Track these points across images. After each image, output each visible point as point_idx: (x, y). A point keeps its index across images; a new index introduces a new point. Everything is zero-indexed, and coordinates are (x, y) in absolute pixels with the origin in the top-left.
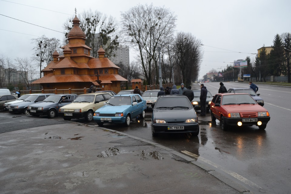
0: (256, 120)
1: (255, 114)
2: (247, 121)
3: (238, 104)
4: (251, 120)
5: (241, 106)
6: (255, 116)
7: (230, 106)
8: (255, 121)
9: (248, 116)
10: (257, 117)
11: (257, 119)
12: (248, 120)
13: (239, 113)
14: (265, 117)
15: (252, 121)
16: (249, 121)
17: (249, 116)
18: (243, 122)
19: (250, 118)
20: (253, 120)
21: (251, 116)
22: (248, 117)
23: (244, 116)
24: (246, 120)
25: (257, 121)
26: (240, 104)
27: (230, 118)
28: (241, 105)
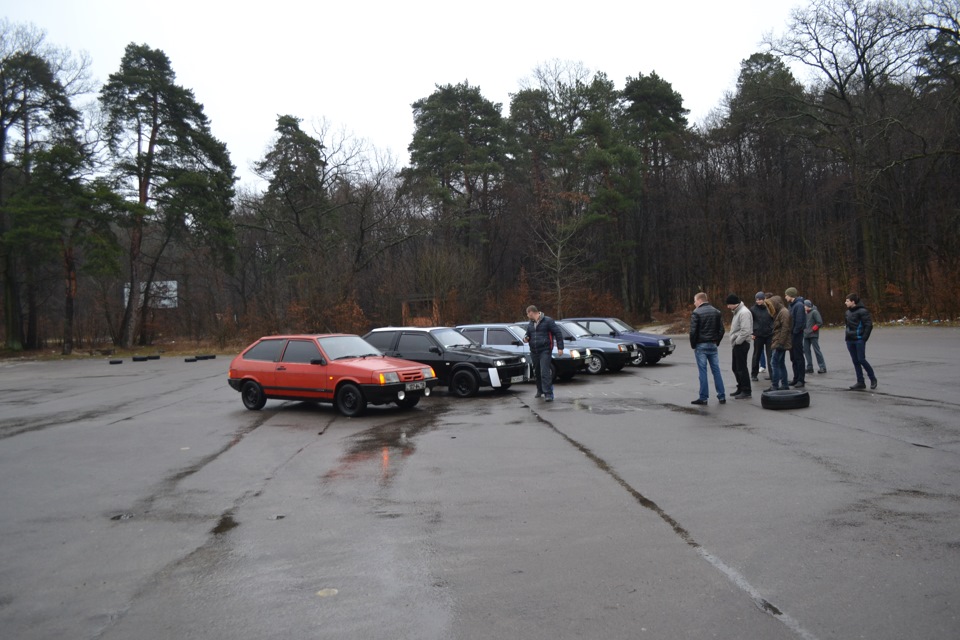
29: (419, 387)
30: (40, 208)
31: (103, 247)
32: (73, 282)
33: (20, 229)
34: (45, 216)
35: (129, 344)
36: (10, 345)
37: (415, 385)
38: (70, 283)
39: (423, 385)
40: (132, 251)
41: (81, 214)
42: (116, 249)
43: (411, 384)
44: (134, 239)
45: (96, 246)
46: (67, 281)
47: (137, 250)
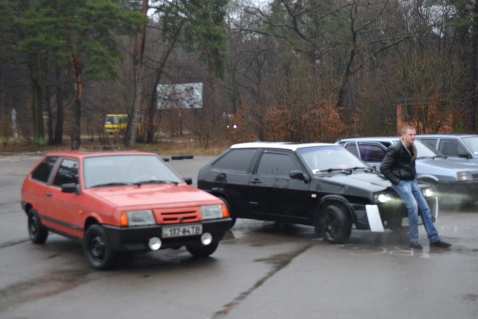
0: (197, 229)
1: (194, 212)
2: (176, 235)
3: (135, 184)
4: (184, 231)
5: (145, 189)
6: (194, 217)
7: (111, 191)
8: (194, 233)
9: (175, 219)
10: (199, 222)
11: (201, 227)
12: (177, 231)
13: (152, 210)
14: (218, 219)
15: (187, 234)
16: (181, 234)
17: (180, 219)
18: (164, 237)
19: (181, 223)
20: (191, 230)
21: (184, 218)
22: (178, 221)
23: (165, 219)
24: (173, 232)
25: (200, 232)
26: (139, 185)
28: (141, 186)
29: (189, 232)
30: (48, 19)
31: (102, 54)
32: (80, 86)
33: (31, 39)
34: (53, 26)
35: (132, 142)
36: (37, 141)
37: (182, 229)
38: (78, 86)
39: (197, 230)
40: (134, 56)
41: (82, 24)
42: (114, 55)
43: (172, 228)
44: (136, 46)
45: (96, 53)
46: (75, 85)
47: (139, 55)
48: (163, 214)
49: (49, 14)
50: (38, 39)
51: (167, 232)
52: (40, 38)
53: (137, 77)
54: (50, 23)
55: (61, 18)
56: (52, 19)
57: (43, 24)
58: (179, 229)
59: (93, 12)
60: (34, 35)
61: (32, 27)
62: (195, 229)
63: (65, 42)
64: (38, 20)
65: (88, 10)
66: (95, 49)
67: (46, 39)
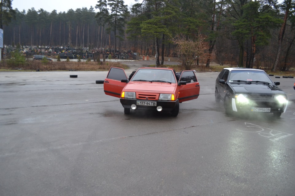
1: (156, 96)
2: (143, 105)
3: (150, 81)
4: (147, 103)
5: (153, 84)
6: (155, 98)
7: (139, 83)
8: (153, 105)
9: (145, 98)
10: (156, 100)
11: (156, 103)
12: (144, 103)
13: (136, 92)
14: (168, 100)
15: (149, 105)
16: (146, 105)
17: (147, 98)
18: (137, 104)
19: (147, 100)
20: (151, 104)
21: (149, 98)
23: (139, 97)
24: (142, 103)
25: (156, 105)
27: (123, 98)
29: (150, 104)
31: (263, 36)
33: (236, 31)
34: (245, 26)
37: (146, 102)
38: (254, 48)
39: (154, 104)
40: (279, 36)
41: (256, 25)
42: (267, 36)
43: (141, 101)
44: (280, 33)
45: (261, 35)
46: (253, 47)
47: (281, 36)
48: (139, 95)
49: (244, 22)
50: (239, 30)
51: (139, 103)
52: (240, 30)
53: (279, 45)
54: (244, 24)
55: (249, 23)
56: (245, 23)
57: (242, 25)
58: (145, 102)
59: (261, 20)
60: (238, 29)
61: (237, 26)
62: (153, 104)
63: (249, 31)
64: (240, 24)
65: (259, 19)
66: (260, 34)
67: (242, 30)
